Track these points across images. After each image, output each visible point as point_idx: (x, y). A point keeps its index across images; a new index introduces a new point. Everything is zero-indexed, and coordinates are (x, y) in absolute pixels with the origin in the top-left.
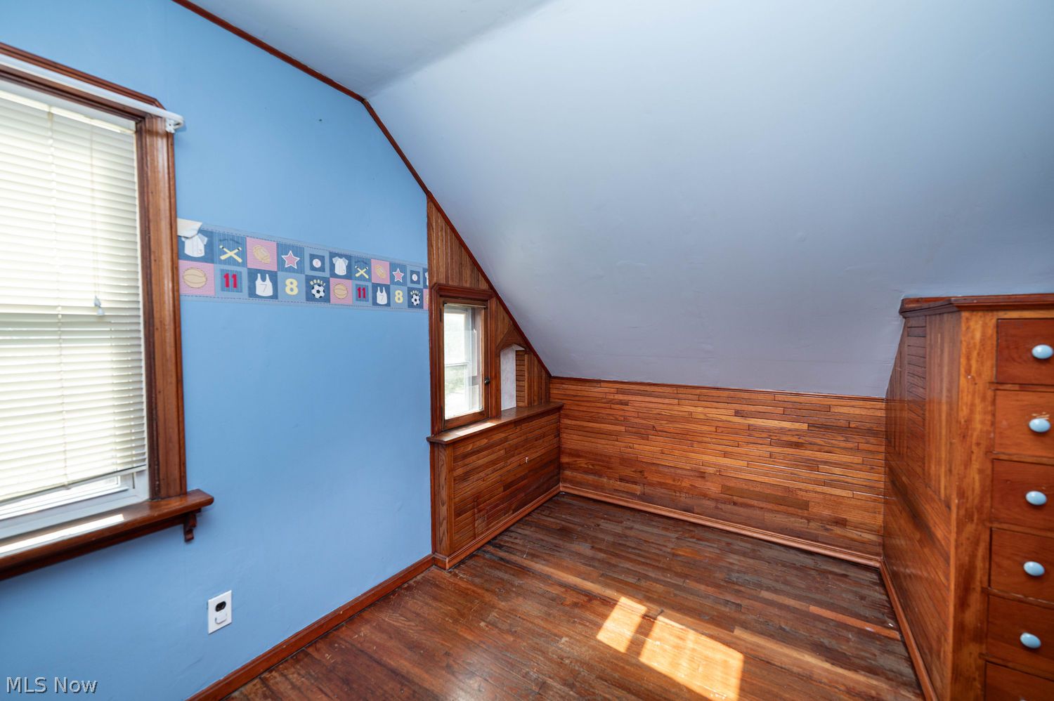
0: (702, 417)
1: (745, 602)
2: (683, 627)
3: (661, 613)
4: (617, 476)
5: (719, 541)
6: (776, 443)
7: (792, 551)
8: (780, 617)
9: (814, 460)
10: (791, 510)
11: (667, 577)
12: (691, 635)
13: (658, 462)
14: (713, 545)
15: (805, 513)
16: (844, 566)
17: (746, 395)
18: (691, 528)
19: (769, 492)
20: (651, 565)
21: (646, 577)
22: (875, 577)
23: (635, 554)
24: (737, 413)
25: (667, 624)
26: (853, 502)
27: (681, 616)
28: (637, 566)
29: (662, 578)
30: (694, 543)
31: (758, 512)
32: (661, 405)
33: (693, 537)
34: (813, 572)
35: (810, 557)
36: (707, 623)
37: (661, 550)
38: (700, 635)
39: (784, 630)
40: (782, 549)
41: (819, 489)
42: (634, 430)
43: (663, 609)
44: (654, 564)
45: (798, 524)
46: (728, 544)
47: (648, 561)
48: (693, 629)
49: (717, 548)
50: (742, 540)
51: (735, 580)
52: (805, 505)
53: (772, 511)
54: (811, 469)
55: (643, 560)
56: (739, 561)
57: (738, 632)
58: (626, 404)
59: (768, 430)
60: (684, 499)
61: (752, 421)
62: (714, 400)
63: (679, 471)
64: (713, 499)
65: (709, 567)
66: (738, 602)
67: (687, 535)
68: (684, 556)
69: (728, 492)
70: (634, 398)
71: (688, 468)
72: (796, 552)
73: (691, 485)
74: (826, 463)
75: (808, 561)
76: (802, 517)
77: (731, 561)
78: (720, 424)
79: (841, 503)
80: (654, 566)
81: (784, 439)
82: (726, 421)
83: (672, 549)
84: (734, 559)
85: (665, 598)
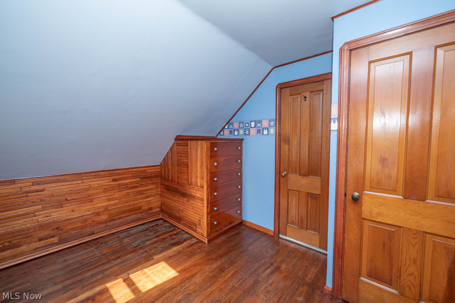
0: (97, 186)
1: (146, 249)
2: (141, 271)
3: (128, 274)
4: (37, 239)
5: (114, 238)
6: (129, 188)
7: (139, 227)
8: (158, 245)
9: (142, 191)
10: (136, 212)
11: (113, 263)
12: (146, 270)
13: (70, 218)
14: (114, 241)
15: (141, 211)
16: (154, 222)
17: (117, 172)
18: (97, 241)
19: (128, 208)
20: (100, 265)
21: (105, 270)
22: (162, 220)
23: (86, 267)
24: (114, 180)
25: (135, 275)
26: (154, 200)
27: (136, 269)
28: (94, 270)
29: (111, 265)
30: (105, 245)
31: (125, 219)
32: (70, 186)
33: (102, 244)
34: (150, 229)
35: (145, 225)
36: (145, 263)
37: (96, 257)
38: (148, 268)
39: (163, 247)
40: (135, 228)
41: (144, 200)
42: (50, 205)
43: (127, 272)
44: (101, 264)
45: (139, 216)
46: (118, 237)
47: (96, 265)
48: (144, 268)
49: (116, 241)
50: (121, 233)
51: (135, 245)
52: (140, 208)
53: (129, 216)
54: (142, 194)
55: (94, 266)
56: (129, 239)
57: (155, 257)
58: (43, 190)
59: (126, 184)
60: (88, 230)
61: (120, 182)
62: (102, 177)
63: (85, 217)
64: (104, 223)
65: (122, 248)
66: (145, 250)
67: (98, 245)
68: (108, 252)
69: (112, 216)
70: (49, 186)
71: (90, 213)
72: (141, 226)
73: (92, 221)
74: (146, 190)
75: (145, 227)
76: (140, 213)
77: (126, 241)
78: (106, 187)
79: (151, 202)
80: (102, 264)
81: (132, 186)
82: (109, 185)
83: (100, 253)
84: (126, 240)
85: (123, 269)
